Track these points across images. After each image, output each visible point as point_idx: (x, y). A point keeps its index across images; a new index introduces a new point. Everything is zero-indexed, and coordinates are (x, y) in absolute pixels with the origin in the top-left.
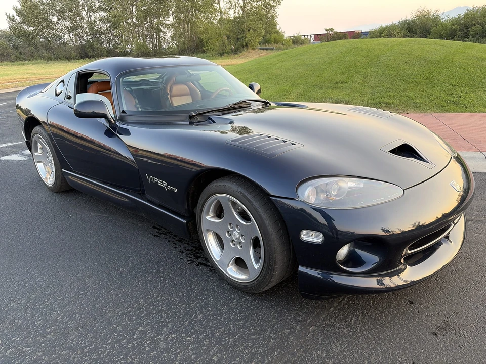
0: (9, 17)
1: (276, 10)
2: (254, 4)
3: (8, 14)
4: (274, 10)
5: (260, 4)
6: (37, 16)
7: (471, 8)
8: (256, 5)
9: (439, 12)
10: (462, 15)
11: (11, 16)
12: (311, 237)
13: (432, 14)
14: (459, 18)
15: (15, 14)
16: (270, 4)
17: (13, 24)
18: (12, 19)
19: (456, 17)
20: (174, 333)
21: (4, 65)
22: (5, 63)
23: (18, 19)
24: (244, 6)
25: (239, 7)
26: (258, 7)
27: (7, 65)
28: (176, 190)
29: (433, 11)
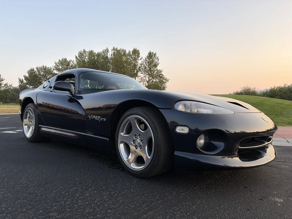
0: (20, 80)
1: (166, 84)
2: (154, 80)
3: (20, 79)
4: (165, 84)
5: (158, 81)
6: (36, 81)
7: (273, 87)
8: (155, 81)
9: (255, 89)
10: (269, 90)
11: (21, 80)
12: (182, 130)
13: (251, 90)
14: (267, 92)
15: (24, 79)
16: (162, 81)
17: (21, 84)
18: (21, 81)
19: (265, 91)
20: (95, 191)
21: (11, 105)
22: (12, 104)
23: (25, 81)
24: (149, 81)
25: (146, 82)
26: (156, 82)
27: (13, 105)
28: (105, 119)
29: (252, 88)
